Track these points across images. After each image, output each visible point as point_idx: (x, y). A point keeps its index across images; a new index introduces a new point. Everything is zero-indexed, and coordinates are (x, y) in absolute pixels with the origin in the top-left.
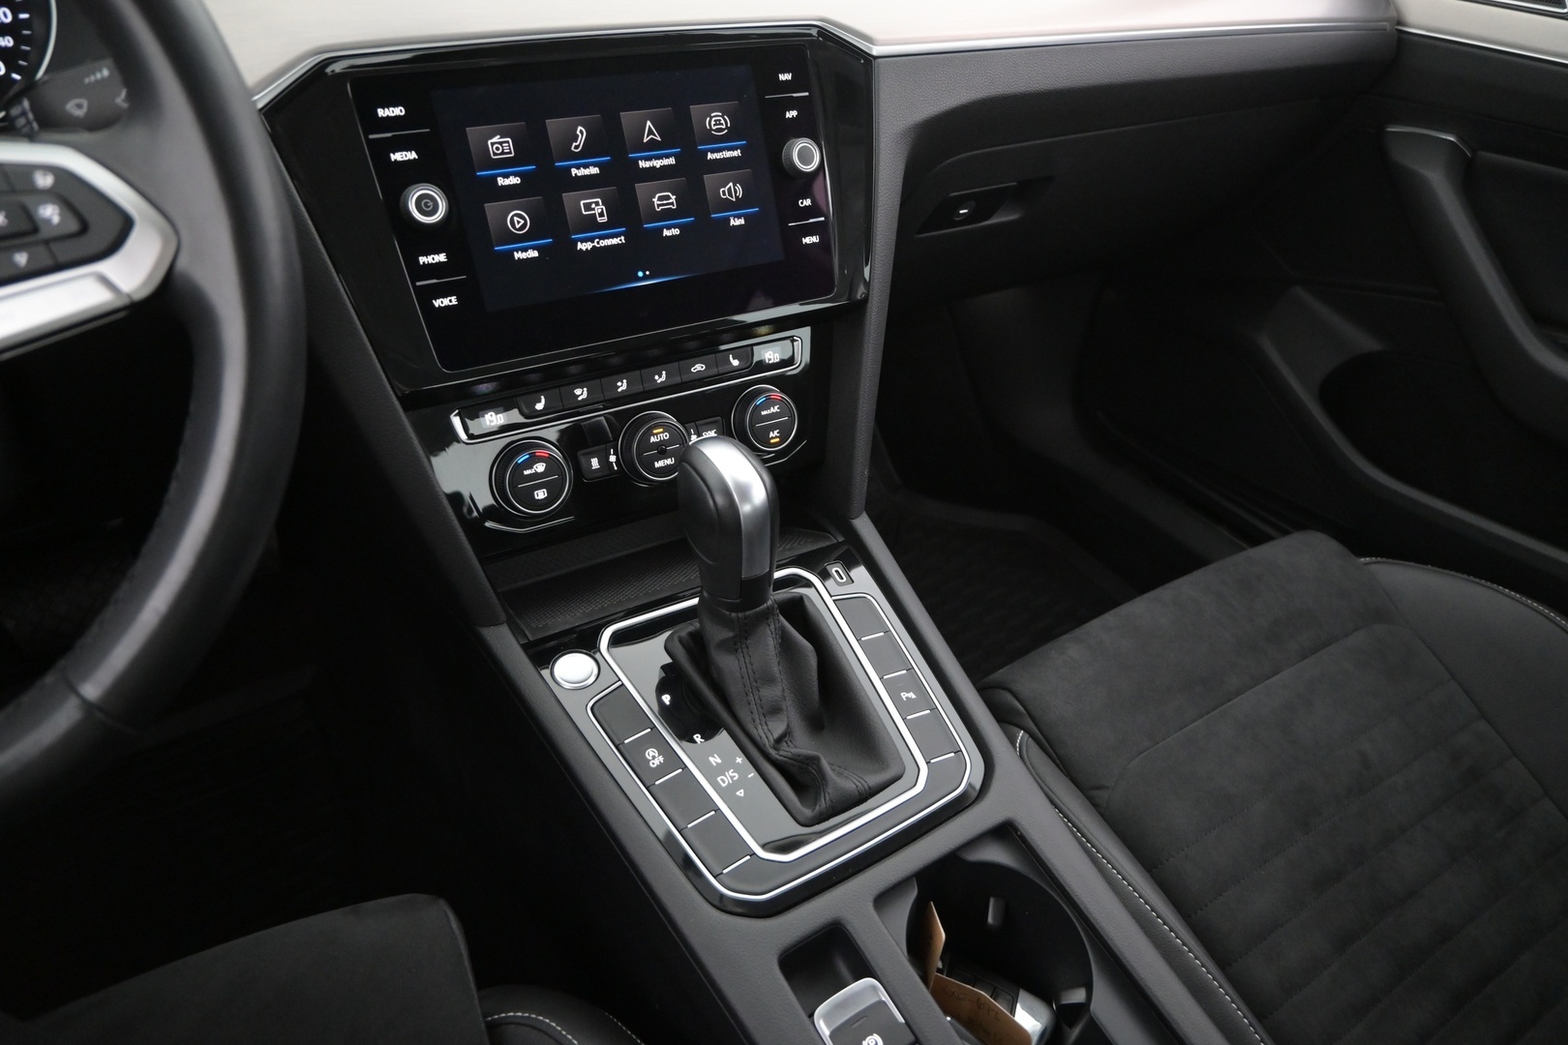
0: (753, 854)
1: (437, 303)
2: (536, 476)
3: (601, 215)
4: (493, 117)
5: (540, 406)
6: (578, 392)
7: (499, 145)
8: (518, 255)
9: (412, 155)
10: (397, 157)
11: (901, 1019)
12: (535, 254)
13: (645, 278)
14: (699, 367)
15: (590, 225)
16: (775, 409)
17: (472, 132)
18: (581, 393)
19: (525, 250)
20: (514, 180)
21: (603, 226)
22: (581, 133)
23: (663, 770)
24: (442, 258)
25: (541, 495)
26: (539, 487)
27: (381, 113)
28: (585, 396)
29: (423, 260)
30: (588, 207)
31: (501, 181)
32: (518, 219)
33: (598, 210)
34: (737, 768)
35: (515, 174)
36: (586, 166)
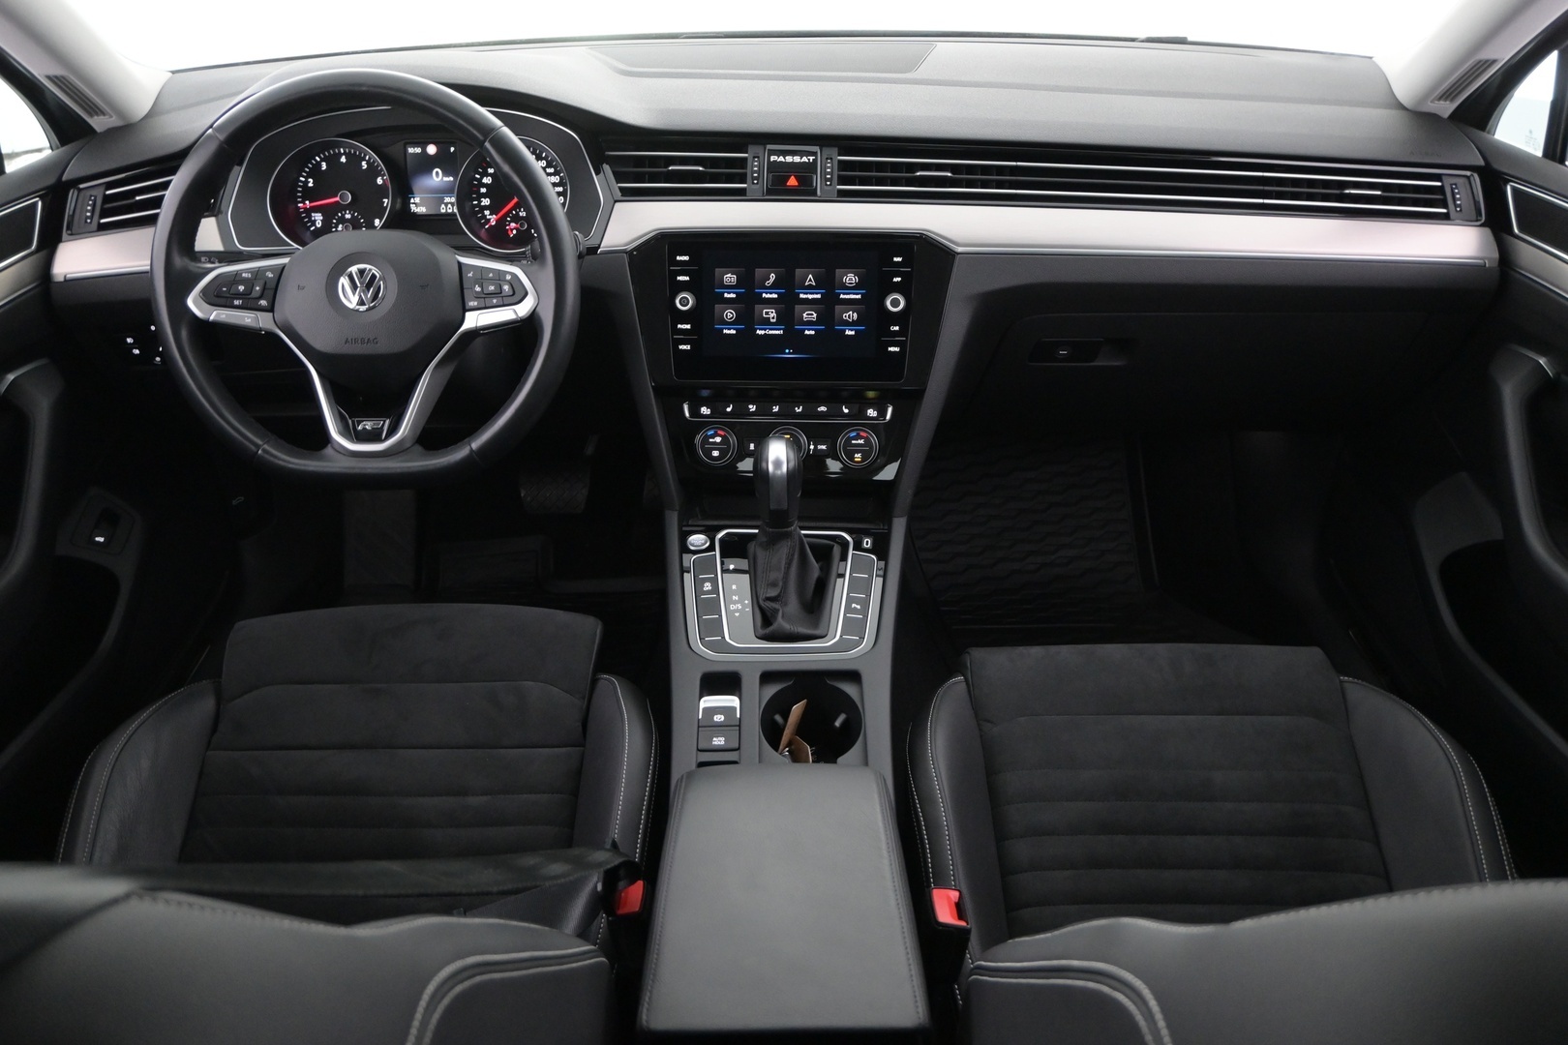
0: (724, 637)
1: (681, 347)
2: (715, 443)
3: (773, 318)
4: (729, 265)
5: (729, 410)
6: (750, 406)
7: (730, 278)
8: (725, 331)
9: (687, 278)
10: (680, 278)
11: (738, 716)
12: (734, 332)
13: (789, 353)
14: (823, 409)
15: (766, 322)
16: (861, 442)
17: (718, 271)
18: (752, 408)
19: (730, 329)
20: (733, 296)
21: (773, 324)
22: (773, 277)
23: (708, 592)
24: (688, 327)
25: (716, 453)
26: (716, 449)
27: (678, 258)
28: (754, 410)
29: (679, 326)
30: (767, 313)
31: (726, 295)
32: (730, 314)
33: (772, 315)
34: (743, 605)
35: (734, 293)
36: (771, 293)
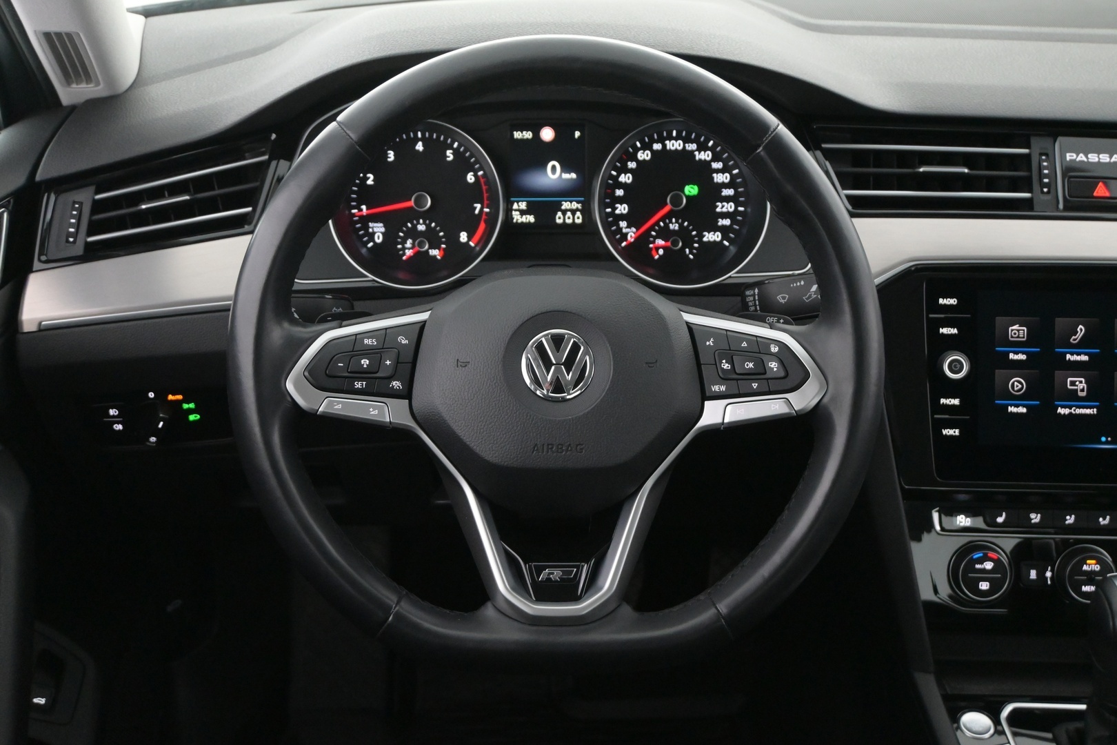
1: (945, 432)
2: (984, 571)
3: (1082, 390)
4: (1017, 314)
5: (1000, 520)
6: (1033, 516)
7: (1017, 331)
8: (1011, 409)
9: (954, 331)
10: (944, 331)
12: (1024, 410)
13: (1107, 443)
15: (1072, 397)
17: (998, 319)
18: (1035, 518)
19: (1017, 406)
20: (1022, 357)
21: (1082, 399)
22: (1081, 329)
24: (956, 402)
25: (984, 586)
26: (984, 580)
27: (941, 301)
28: (1038, 520)
29: (943, 401)
30: (1073, 383)
31: (1012, 356)
32: (1017, 384)
33: (1080, 386)
35: (1023, 353)
36: (1078, 354)
